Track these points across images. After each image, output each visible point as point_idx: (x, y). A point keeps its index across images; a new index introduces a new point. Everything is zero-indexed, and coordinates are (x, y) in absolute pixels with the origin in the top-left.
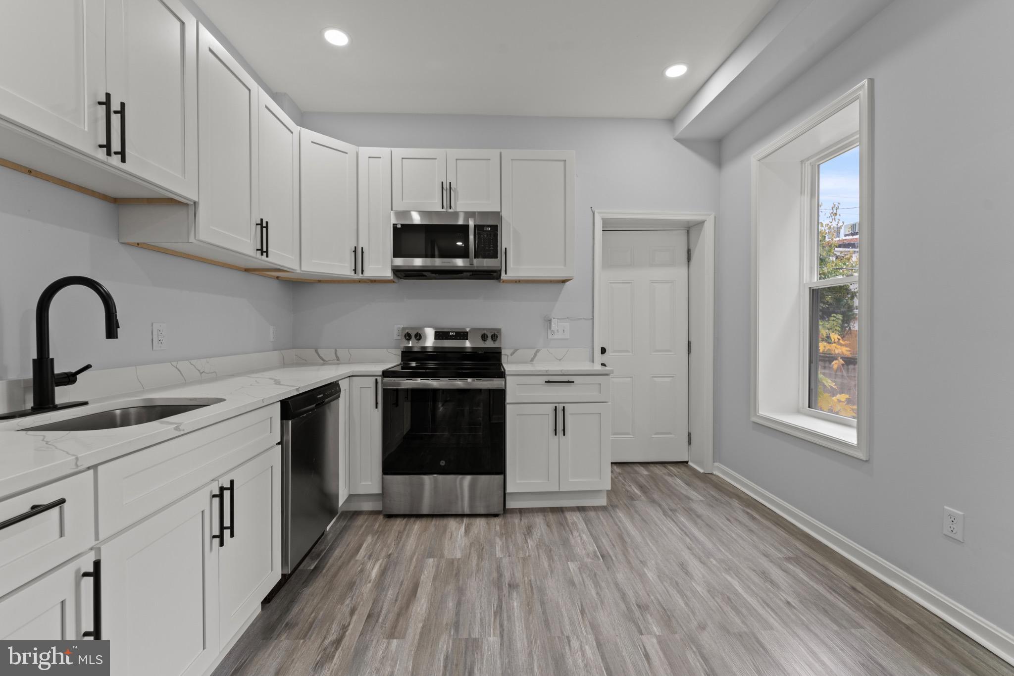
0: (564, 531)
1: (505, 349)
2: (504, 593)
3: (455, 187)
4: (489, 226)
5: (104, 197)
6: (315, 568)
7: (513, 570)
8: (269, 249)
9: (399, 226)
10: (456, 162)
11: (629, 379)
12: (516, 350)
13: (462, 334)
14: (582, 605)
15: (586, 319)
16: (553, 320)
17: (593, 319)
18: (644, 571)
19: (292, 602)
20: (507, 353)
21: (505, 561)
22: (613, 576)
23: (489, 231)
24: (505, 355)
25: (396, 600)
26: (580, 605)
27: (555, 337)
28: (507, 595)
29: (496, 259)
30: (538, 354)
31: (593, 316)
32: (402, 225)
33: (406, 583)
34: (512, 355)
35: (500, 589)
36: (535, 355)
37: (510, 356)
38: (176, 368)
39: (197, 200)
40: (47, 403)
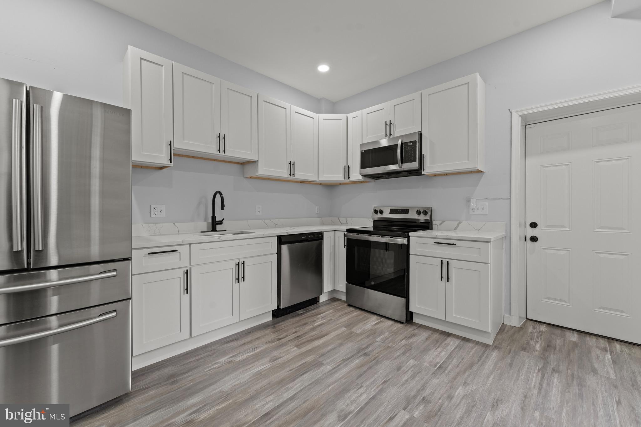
0: (433, 345)
1: (434, 220)
2: (357, 355)
3: (394, 122)
4: (411, 142)
5: (238, 163)
6: (301, 313)
7: (376, 349)
8: (295, 173)
9: (363, 152)
10: (395, 107)
11: (566, 252)
12: (444, 222)
13: (405, 210)
14: (389, 379)
15: (504, 199)
16: (472, 200)
17: (510, 198)
18: (458, 388)
19: (282, 321)
20: (437, 224)
21: (377, 344)
22: (430, 378)
23: (411, 145)
24: (436, 224)
25: (313, 336)
26: (388, 379)
27: (476, 212)
28: (357, 357)
29: (415, 162)
30: (460, 225)
31: (511, 197)
32: (365, 151)
33: (324, 332)
34: (440, 224)
35: (358, 352)
36: (458, 225)
37: (439, 226)
38: (264, 222)
39: (258, 160)
40: (214, 229)
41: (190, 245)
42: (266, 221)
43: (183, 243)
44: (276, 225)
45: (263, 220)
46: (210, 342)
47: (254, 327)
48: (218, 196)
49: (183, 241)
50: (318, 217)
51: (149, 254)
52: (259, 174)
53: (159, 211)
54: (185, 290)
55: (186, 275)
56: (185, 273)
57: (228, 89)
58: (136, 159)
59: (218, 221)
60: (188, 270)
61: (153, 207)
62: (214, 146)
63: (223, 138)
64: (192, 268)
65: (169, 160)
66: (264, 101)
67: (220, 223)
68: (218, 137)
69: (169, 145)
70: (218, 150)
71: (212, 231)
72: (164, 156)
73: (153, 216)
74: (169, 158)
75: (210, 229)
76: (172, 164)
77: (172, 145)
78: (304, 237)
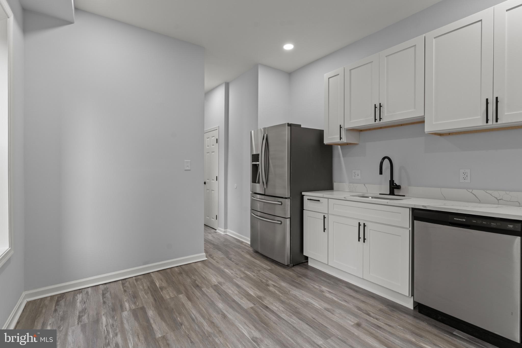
38: (471, 193)
39: (424, 115)
40: (392, 193)
41: (328, 198)
42: (475, 192)
43: (323, 196)
44: (498, 200)
45: (471, 191)
48: (386, 161)
51: (308, 199)
52: (427, 132)
53: (357, 175)
54: (324, 229)
55: (325, 219)
56: (324, 218)
57: (387, 56)
58: (326, 142)
59: (395, 185)
60: (326, 216)
61: (353, 171)
62: (373, 118)
63: (380, 106)
64: (329, 216)
65: (341, 138)
66: (434, 38)
67: (398, 187)
68: (375, 107)
69: (341, 128)
70: (375, 120)
71: (390, 194)
72: (339, 136)
73: (353, 178)
74: (341, 137)
75: (388, 193)
76: (344, 140)
77: (343, 127)
78: (460, 219)
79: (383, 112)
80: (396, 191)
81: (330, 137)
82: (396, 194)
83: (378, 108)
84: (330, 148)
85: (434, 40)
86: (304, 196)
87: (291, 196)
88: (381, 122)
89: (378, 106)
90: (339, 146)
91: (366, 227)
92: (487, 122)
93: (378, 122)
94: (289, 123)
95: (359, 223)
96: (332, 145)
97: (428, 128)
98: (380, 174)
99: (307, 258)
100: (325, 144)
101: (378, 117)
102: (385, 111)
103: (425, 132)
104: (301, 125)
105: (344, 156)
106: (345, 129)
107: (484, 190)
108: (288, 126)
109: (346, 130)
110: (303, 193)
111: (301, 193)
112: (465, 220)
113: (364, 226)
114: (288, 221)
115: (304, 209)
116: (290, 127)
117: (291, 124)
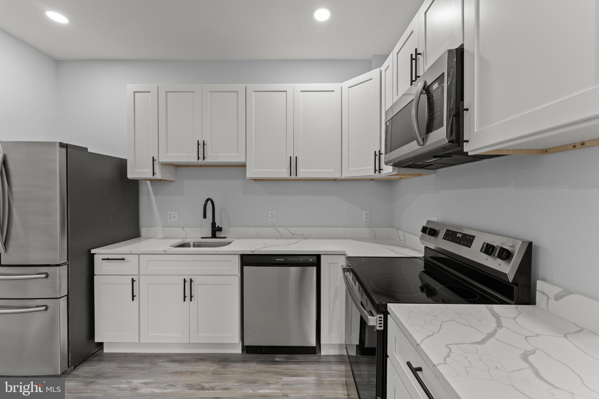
3: (424, 49)
4: (436, 81)
9: (388, 123)
10: (425, 15)
13: (468, 237)
38: (277, 230)
39: (245, 161)
40: (214, 236)
41: (139, 254)
42: (279, 229)
43: (131, 252)
44: (293, 234)
45: (276, 228)
46: (168, 353)
47: (214, 353)
48: (209, 203)
49: (131, 251)
50: (368, 227)
51: (103, 259)
52: (248, 177)
53: (173, 217)
54: (133, 296)
55: (134, 283)
56: (133, 281)
57: (211, 91)
58: (130, 175)
59: (217, 228)
60: (135, 278)
61: (169, 213)
62: (195, 155)
63: (204, 144)
64: (141, 277)
65: (154, 174)
66: (254, 91)
67: (220, 229)
68: (198, 144)
69: (154, 161)
70: (199, 158)
71: (212, 237)
72: (151, 170)
73: (169, 220)
74: (155, 172)
75: (210, 236)
76: (158, 176)
77: (157, 160)
78: (280, 260)
79: (206, 151)
80: (218, 234)
81: (136, 171)
82: (217, 236)
83: (201, 146)
84: (136, 183)
85: (253, 93)
86: (95, 255)
87: (68, 260)
88: (205, 161)
89: (201, 143)
90: (149, 182)
91: (192, 283)
92: (291, 175)
93: (202, 161)
94: (62, 143)
95: (185, 279)
96: (138, 180)
97: (250, 174)
98: (204, 218)
99: (101, 345)
100: (129, 178)
101: (201, 156)
102: (208, 148)
103: (246, 177)
104: (87, 148)
105: (155, 194)
106: (159, 162)
107: (284, 227)
108: (60, 147)
109: (162, 164)
110: (93, 251)
111: (90, 252)
112: (283, 260)
113: (191, 281)
114: (63, 302)
115: (95, 274)
116: (64, 150)
117: (67, 144)
